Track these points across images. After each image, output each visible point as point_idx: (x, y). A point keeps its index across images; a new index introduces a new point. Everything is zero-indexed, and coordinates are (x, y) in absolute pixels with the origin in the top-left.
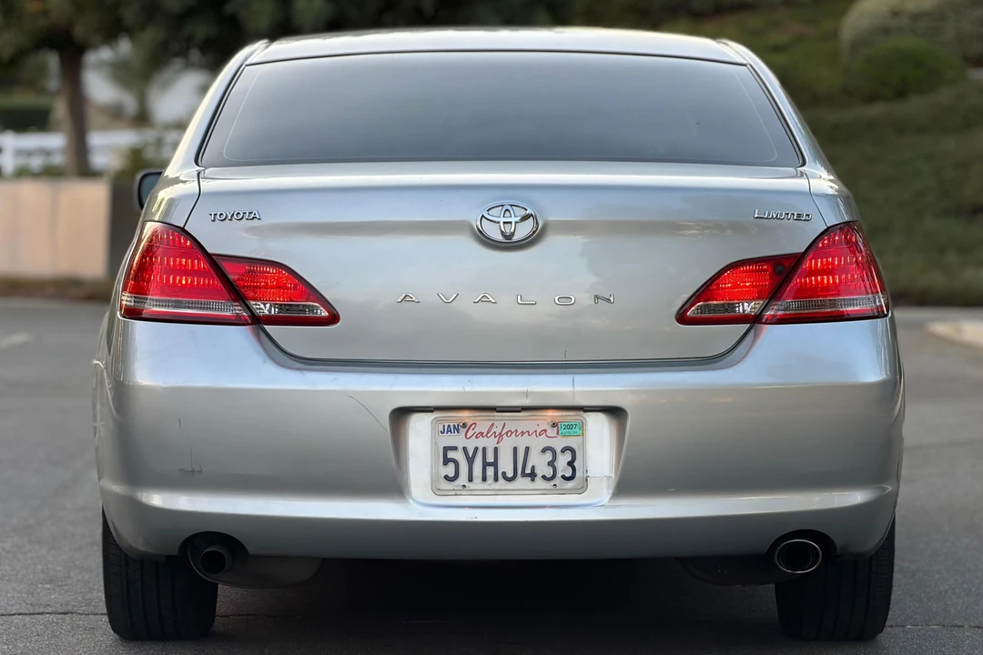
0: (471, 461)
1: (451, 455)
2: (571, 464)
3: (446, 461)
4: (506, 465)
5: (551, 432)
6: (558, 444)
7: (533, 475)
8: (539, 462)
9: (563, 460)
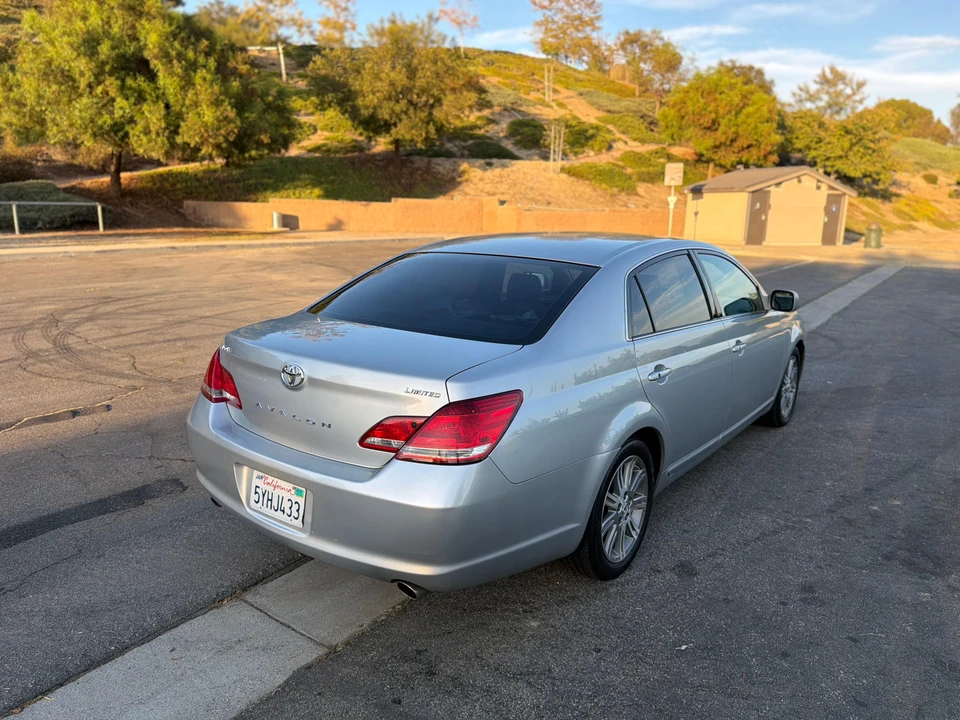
0: (264, 495)
1: (258, 490)
2: (298, 511)
3: (256, 493)
4: (275, 504)
5: (293, 491)
6: (295, 498)
7: (283, 511)
8: (286, 505)
9: (295, 507)
